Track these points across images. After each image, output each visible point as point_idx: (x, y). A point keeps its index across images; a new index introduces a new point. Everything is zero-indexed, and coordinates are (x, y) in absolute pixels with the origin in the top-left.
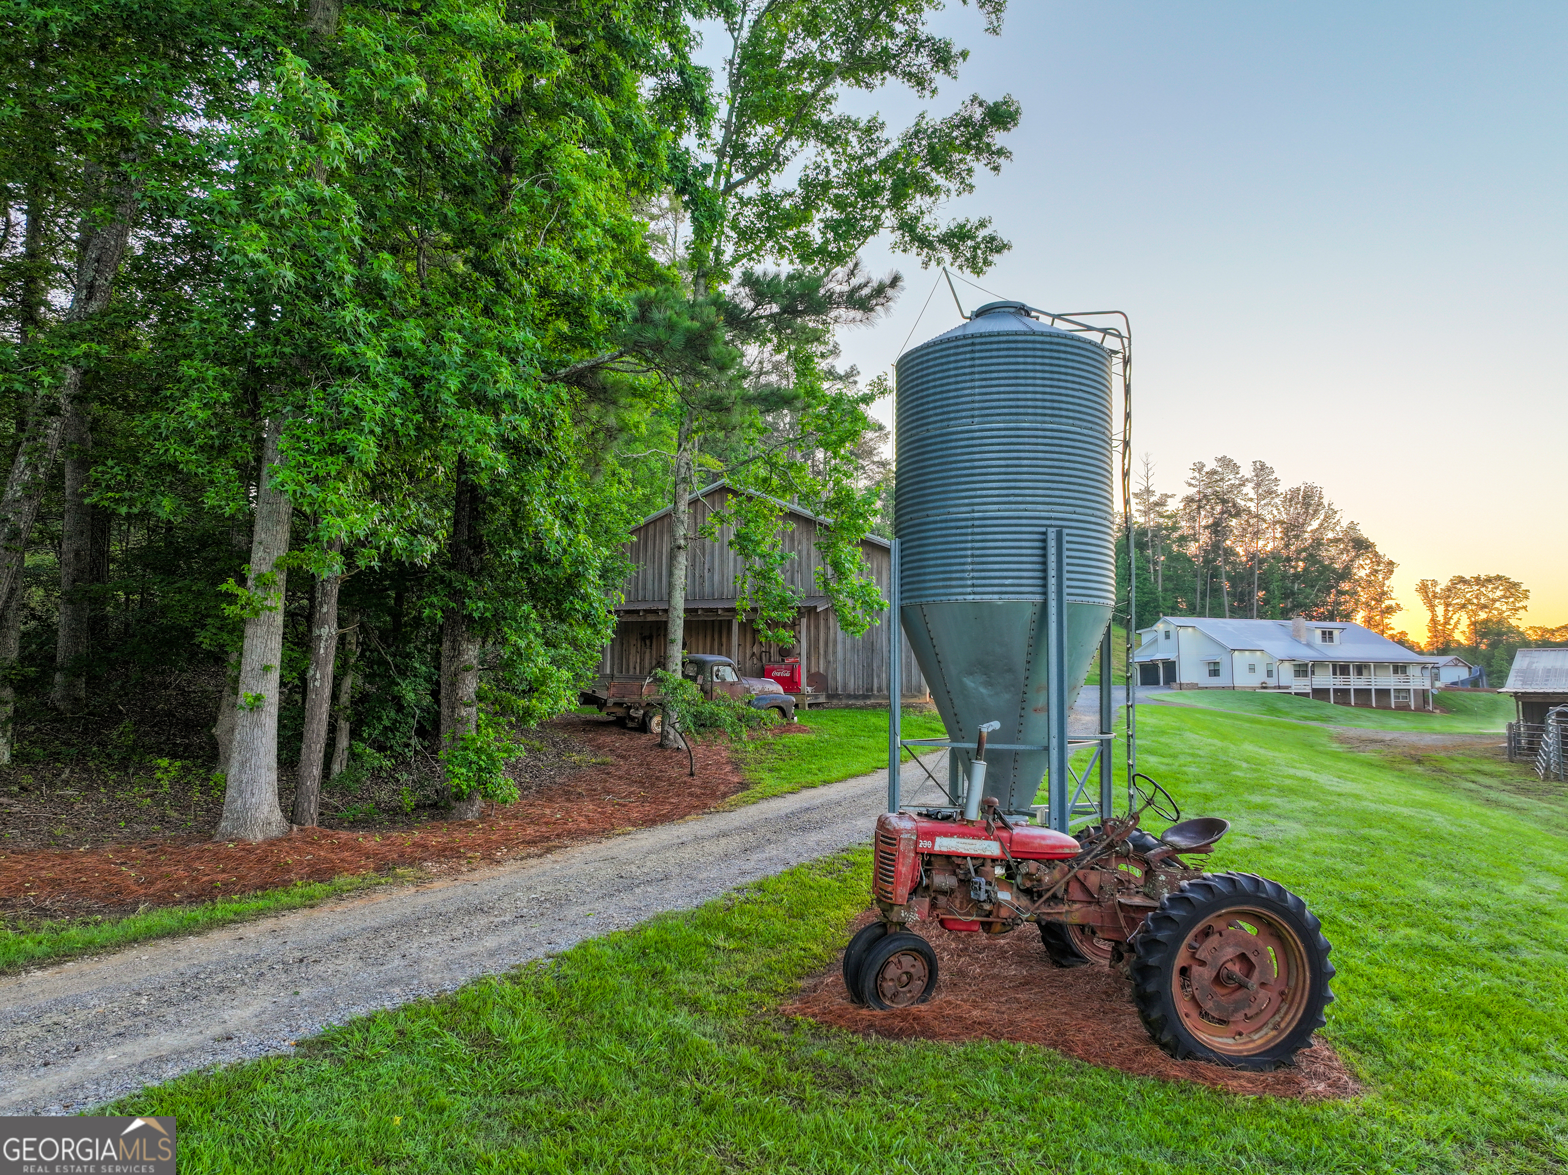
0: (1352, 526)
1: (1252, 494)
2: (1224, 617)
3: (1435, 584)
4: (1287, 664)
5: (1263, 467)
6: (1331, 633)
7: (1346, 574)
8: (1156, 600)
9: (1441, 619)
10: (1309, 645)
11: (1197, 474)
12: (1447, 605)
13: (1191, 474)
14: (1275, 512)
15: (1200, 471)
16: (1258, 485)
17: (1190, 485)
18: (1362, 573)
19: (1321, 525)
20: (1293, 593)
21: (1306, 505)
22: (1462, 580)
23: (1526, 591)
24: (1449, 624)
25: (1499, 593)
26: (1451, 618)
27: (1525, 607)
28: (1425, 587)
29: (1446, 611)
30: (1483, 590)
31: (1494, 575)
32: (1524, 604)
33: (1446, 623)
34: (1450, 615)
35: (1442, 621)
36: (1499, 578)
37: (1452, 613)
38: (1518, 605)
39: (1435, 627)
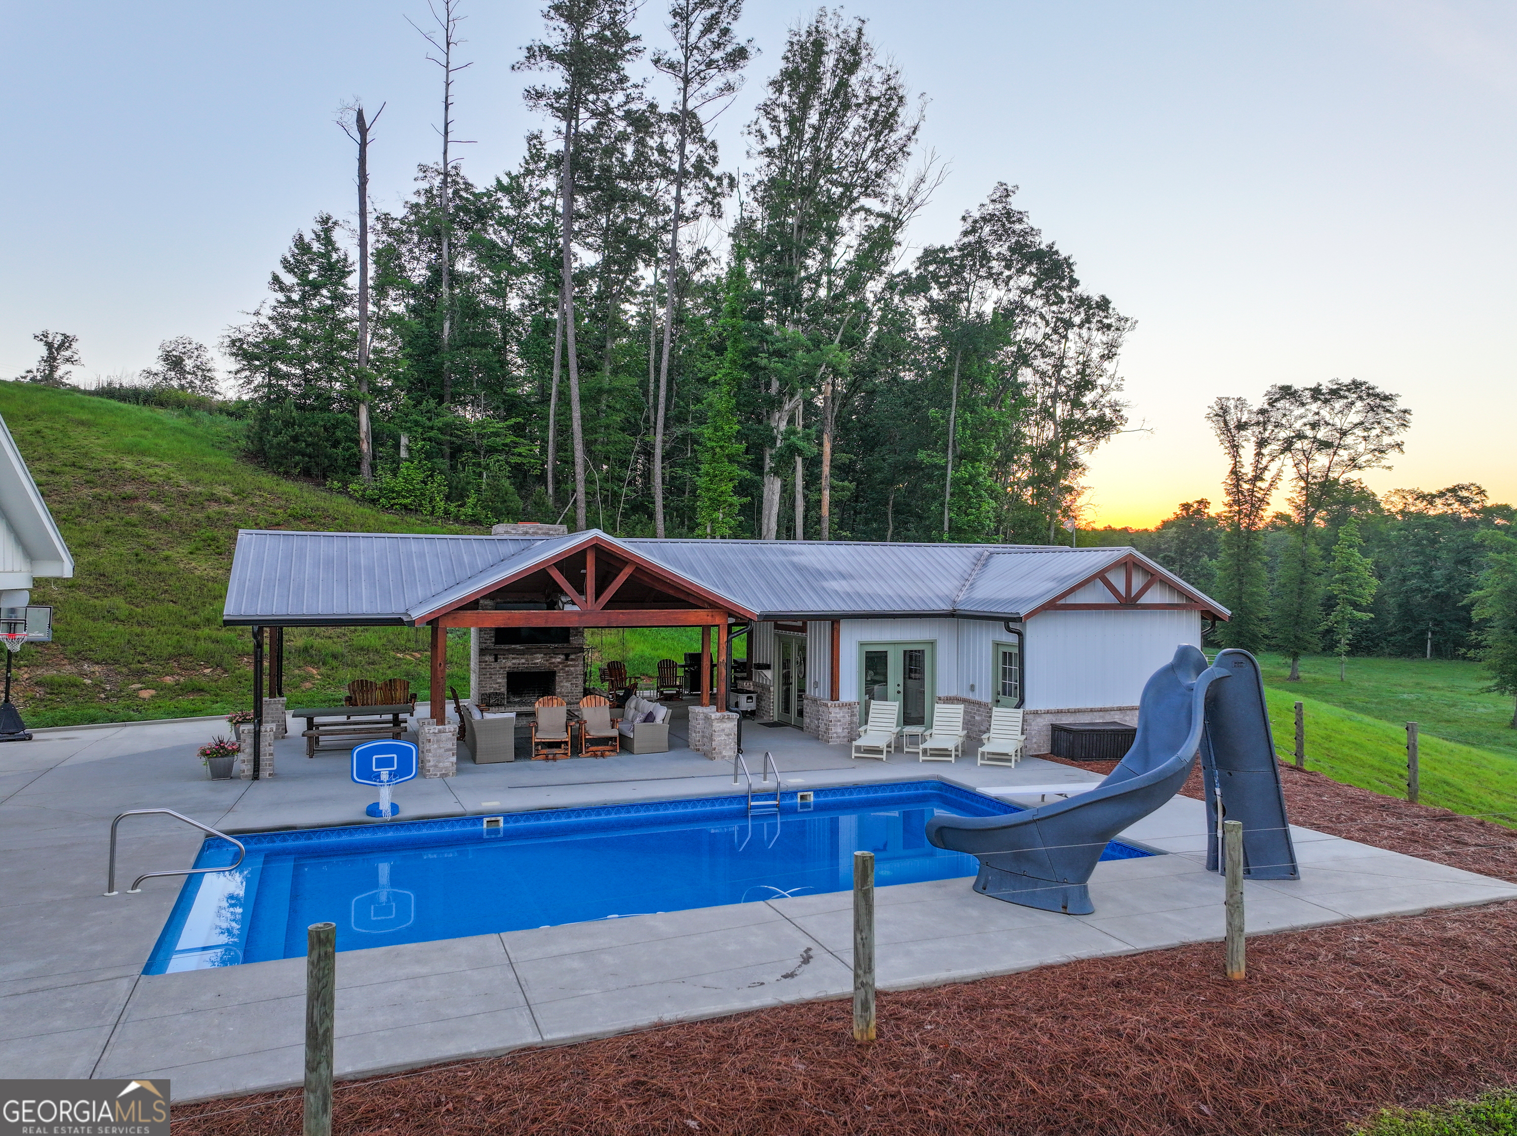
3: (1241, 403)
9: (1248, 470)
12: (1261, 443)
22: (1287, 392)
23: (1405, 411)
24: (1262, 479)
25: (1354, 417)
26: (1266, 468)
27: (1399, 446)
28: (1225, 411)
29: (1259, 454)
30: (1325, 413)
31: (1347, 380)
32: (1397, 438)
33: (1258, 478)
34: (1264, 462)
35: (1251, 475)
36: (1356, 385)
37: (1268, 458)
38: (1386, 440)
39: (1237, 486)
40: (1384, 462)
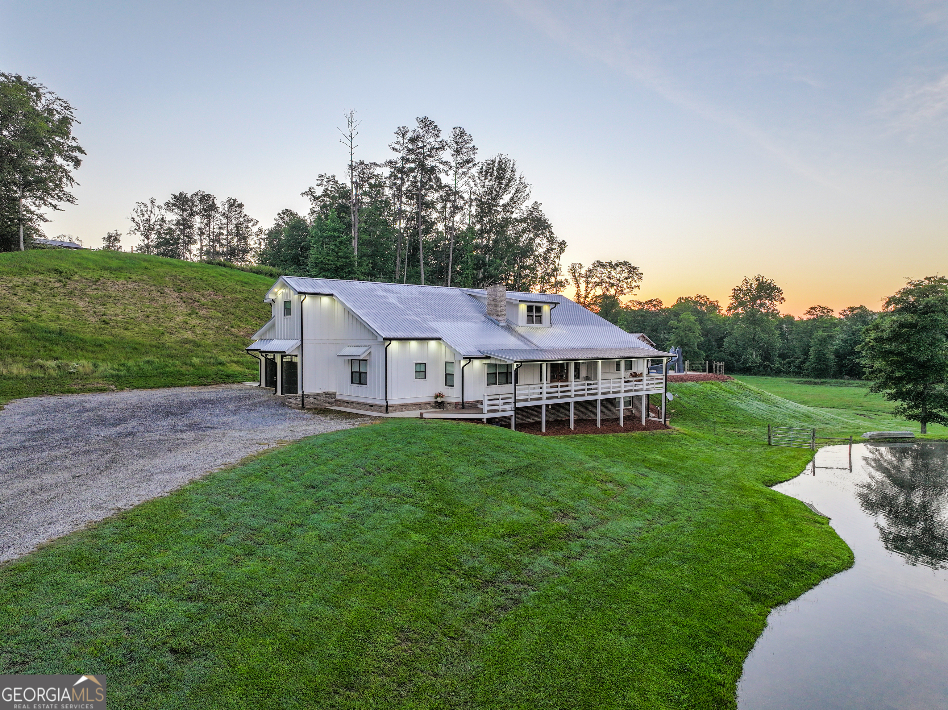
0: (536, 207)
1: (451, 160)
2: (420, 283)
3: (580, 266)
4: (477, 363)
5: (462, 133)
6: (539, 309)
7: (528, 250)
8: (351, 265)
9: (583, 293)
10: (509, 328)
11: (401, 139)
12: (587, 283)
13: (395, 138)
14: (472, 184)
15: (404, 135)
16: (457, 152)
17: (394, 149)
18: (541, 251)
19: (512, 199)
20: (484, 264)
21: (500, 178)
22: (600, 264)
23: (641, 274)
24: (588, 297)
25: (624, 275)
26: (589, 293)
27: (638, 286)
28: (574, 268)
29: (587, 287)
30: (613, 272)
31: (622, 261)
32: (638, 283)
33: (586, 296)
34: (589, 290)
35: (583, 296)
36: (625, 263)
37: (590, 289)
38: (634, 284)
39: (579, 299)
40: (633, 293)
